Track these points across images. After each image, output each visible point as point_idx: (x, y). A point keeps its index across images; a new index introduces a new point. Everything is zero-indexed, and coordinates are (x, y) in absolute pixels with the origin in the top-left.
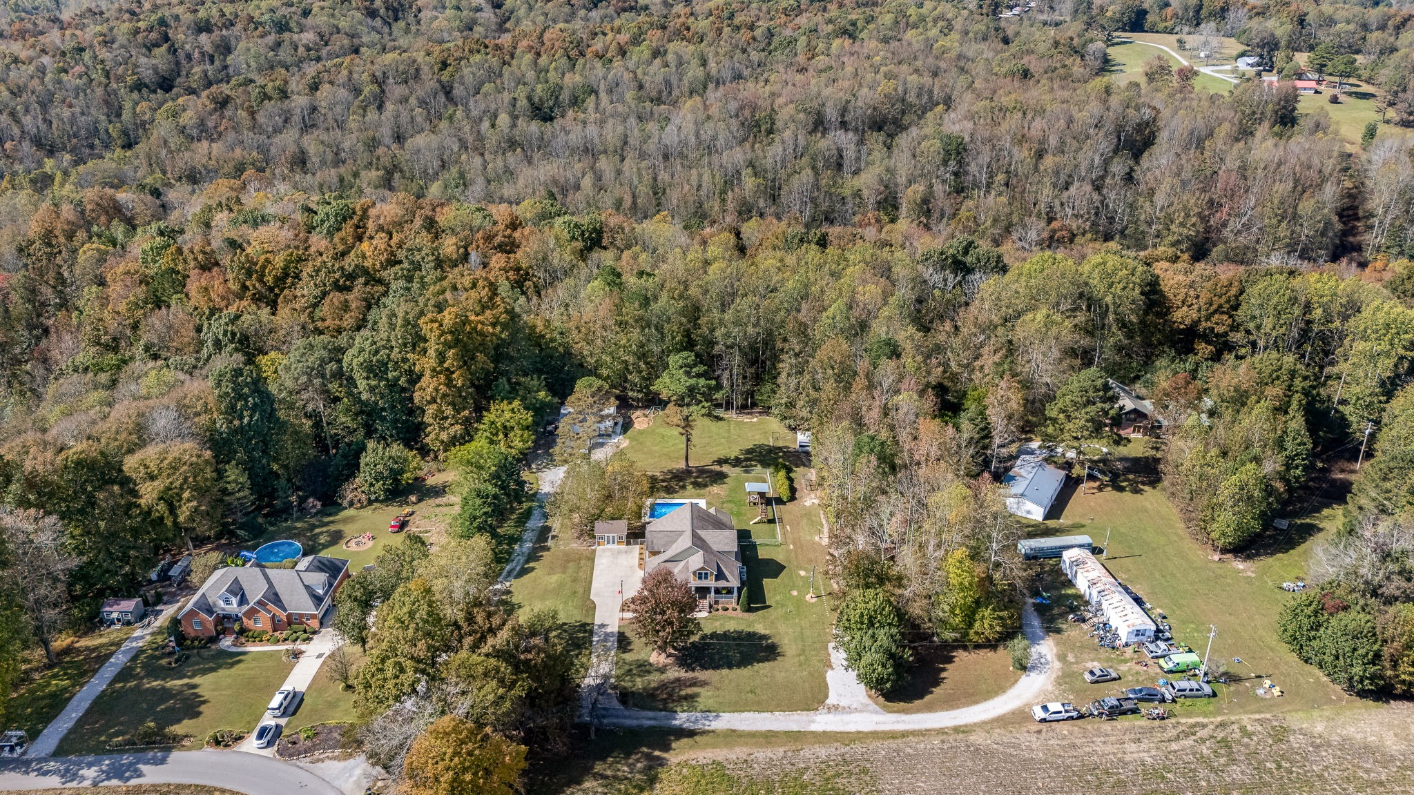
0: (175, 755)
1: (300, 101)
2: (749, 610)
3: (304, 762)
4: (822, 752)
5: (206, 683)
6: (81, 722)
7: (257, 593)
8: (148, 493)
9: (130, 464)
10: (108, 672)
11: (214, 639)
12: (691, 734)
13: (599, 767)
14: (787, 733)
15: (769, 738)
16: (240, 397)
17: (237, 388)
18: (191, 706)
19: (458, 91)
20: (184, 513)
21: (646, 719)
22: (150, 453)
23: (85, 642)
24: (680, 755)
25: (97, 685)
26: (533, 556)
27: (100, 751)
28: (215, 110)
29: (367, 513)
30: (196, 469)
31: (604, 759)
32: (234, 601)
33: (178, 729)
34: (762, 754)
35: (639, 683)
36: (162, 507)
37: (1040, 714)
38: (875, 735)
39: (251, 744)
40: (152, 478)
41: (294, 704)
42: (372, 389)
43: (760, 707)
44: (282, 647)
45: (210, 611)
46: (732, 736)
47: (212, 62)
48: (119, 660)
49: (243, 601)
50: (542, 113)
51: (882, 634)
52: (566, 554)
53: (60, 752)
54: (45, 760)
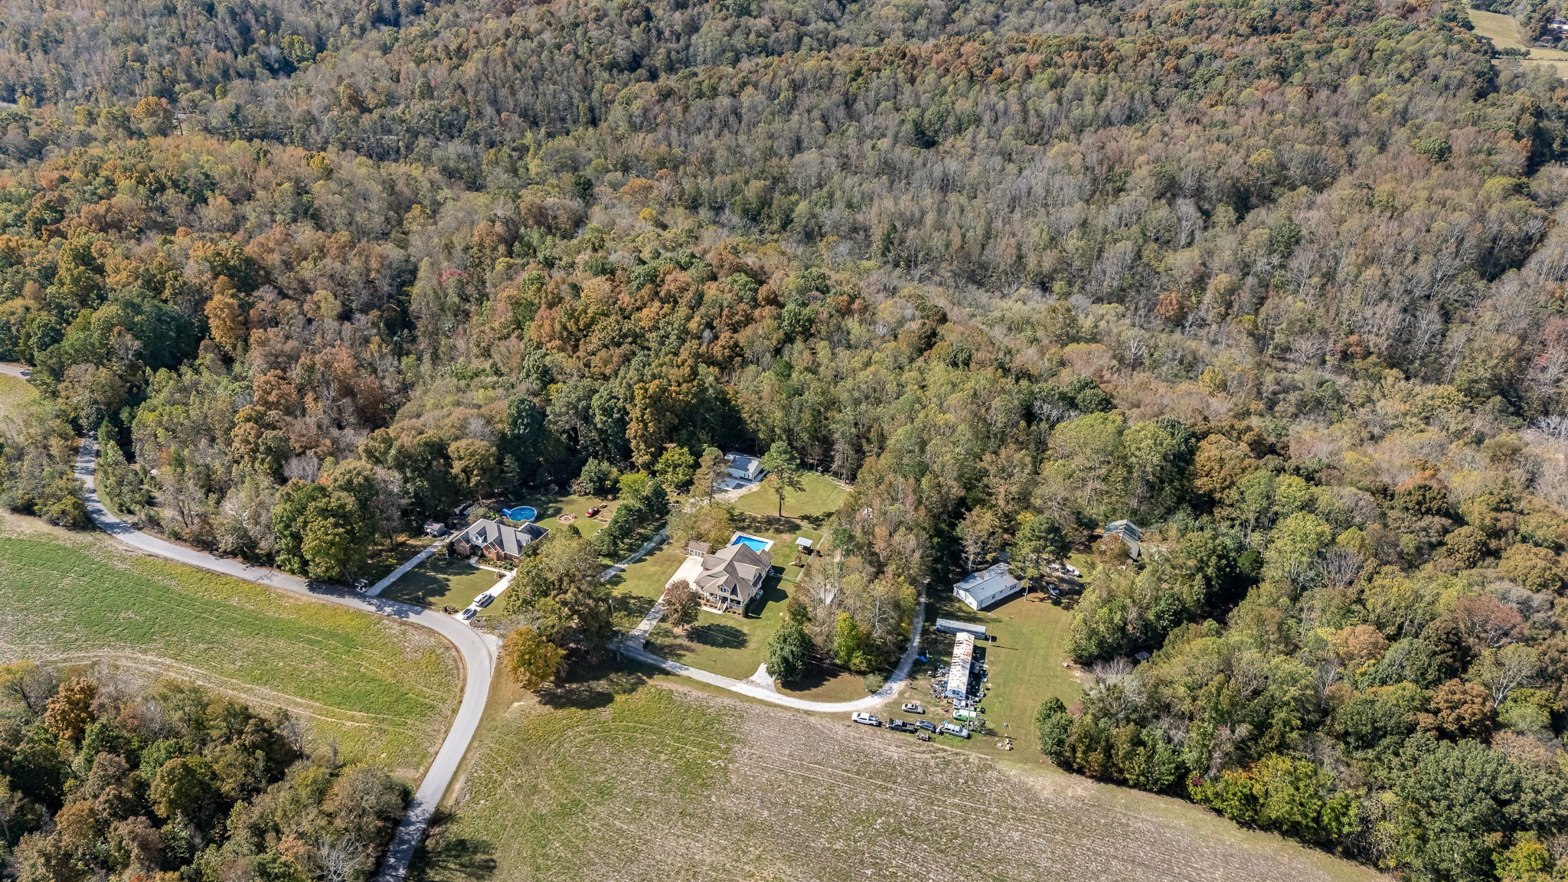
0: (426, 611)
1: (724, 102)
2: (746, 616)
3: (479, 631)
4: (727, 701)
5: (455, 581)
6: (393, 584)
7: (492, 536)
8: (457, 467)
9: (452, 449)
10: (415, 561)
11: (468, 557)
12: (667, 673)
13: (612, 676)
14: (716, 687)
15: (705, 686)
16: (520, 416)
17: (519, 412)
18: (442, 590)
19: (859, 106)
20: (474, 480)
21: (651, 659)
22: (463, 443)
23: (412, 542)
24: (657, 682)
25: (407, 567)
26: (650, 553)
27: (396, 599)
28: (659, 101)
29: (583, 500)
30: (484, 458)
31: (617, 672)
32: (481, 540)
33: (431, 599)
34: (695, 693)
35: (660, 641)
36: (462, 476)
37: (854, 717)
38: (762, 702)
39: (460, 616)
40: (460, 459)
41: (488, 602)
42: (604, 423)
43: (713, 671)
44: (497, 570)
45: (468, 541)
46: (689, 680)
47: (678, 40)
48: (422, 556)
49: (485, 540)
50: (925, 140)
51: (787, 649)
52: (670, 555)
53: (380, 596)
54: (372, 597)
